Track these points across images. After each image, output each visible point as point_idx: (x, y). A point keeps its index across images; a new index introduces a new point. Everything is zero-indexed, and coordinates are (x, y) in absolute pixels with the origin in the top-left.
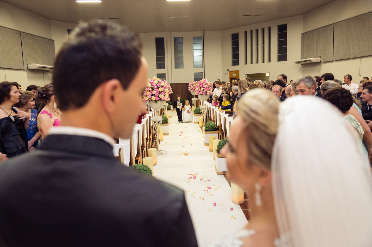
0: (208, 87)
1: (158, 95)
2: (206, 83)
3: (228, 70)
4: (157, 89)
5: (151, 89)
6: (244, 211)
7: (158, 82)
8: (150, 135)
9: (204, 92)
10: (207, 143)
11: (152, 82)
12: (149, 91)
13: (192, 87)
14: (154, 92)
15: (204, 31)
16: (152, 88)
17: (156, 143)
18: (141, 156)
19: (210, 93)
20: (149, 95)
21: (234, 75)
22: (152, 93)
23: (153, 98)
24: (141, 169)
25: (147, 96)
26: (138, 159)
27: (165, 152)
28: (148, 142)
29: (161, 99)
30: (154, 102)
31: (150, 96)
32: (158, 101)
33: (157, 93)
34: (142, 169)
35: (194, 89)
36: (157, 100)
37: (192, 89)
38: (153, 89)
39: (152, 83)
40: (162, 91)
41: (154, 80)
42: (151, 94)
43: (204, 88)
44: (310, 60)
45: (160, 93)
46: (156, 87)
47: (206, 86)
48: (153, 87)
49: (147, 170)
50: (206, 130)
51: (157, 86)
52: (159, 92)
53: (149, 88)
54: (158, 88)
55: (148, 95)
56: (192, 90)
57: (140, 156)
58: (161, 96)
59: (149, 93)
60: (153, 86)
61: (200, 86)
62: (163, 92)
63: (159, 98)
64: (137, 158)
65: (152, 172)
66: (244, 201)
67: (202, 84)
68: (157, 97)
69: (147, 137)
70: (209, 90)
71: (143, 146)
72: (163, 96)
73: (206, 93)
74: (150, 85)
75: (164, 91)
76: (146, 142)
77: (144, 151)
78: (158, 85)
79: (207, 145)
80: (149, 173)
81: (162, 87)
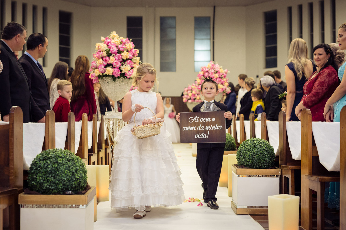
0: (220, 78)
1: (118, 66)
2: (217, 69)
4: (118, 54)
5: (105, 54)
7: (121, 42)
11: (109, 41)
12: (102, 58)
13: (190, 94)
14: (112, 60)
15: (214, 7)
19: (223, 89)
20: (101, 65)
22: (106, 61)
23: (110, 71)
24: (58, 156)
25: (96, 68)
29: (123, 75)
30: (111, 80)
31: (103, 67)
32: (119, 78)
33: (117, 61)
35: (194, 99)
36: (116, 76)
37: (190, 99)
38: (109, 55)
39: (109, 43)
40: (127, 60)
42: (105, 63)
45: (124, 61)
46: (115, 49)
48: (109, 50)
51: (119, 49)
52: (121, 60)
53: (101, 52)
54: (119, 52)
55: (98, 65)
56: (190, 101)
58: (126, 68)
59: (101, 61)
60: (110, 48)
61: (204, 76)
62: (129, 61)
63: (121, 71)
67: (207, 72)
68: (116, 70)
72: (129, 68)
74: (103, 46)
75: (131, 59)
78: (120, 47)
81: (128, 51)
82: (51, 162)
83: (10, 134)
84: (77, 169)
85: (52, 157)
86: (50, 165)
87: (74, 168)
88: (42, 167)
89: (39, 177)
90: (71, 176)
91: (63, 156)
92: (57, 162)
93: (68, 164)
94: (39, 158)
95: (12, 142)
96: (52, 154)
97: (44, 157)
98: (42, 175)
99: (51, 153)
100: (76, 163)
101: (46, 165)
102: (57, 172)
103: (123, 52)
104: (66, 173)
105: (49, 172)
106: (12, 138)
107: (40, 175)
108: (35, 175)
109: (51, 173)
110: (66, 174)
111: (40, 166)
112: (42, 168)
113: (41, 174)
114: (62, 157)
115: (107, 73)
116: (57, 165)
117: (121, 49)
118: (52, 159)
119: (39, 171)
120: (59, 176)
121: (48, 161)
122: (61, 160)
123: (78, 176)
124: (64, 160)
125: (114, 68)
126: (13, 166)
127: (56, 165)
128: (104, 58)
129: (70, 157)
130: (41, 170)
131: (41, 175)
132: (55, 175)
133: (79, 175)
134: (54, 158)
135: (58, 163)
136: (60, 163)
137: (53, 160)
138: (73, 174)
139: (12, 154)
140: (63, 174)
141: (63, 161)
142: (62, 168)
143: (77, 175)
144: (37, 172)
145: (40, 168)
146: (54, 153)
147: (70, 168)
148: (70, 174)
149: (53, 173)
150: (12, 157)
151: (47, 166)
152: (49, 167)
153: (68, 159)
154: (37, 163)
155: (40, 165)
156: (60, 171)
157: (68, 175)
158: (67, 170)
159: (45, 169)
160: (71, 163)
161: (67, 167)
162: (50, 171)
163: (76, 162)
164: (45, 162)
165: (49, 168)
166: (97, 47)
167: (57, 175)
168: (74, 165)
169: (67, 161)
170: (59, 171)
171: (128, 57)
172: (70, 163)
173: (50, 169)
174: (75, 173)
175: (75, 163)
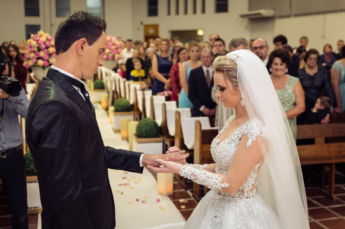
1: (47, 59)
2: (114, 42)
3: (142, 23)
4: (46, 50)
5: (36, 49)
6: (174, 202)
7: (47, 39)
9: (110, 55)
10: (118, 128)
11: (38, 38)
12: (34, 52)
14: (42, 54)
16: (38, 48)
20: (33, 57)
21: (151, 31)
22: (37, 55)
23: (41, 62)
25: (29, 59)
30: (41, 68)
31: (35, 59)
33: (46, 55)
38: (39, 50)
39: (38, 40)
41: (41, 36)
42: (37, 57)
43: (110, 49)
44: (259, 14)
46: (43, 46)
47: (114, 47)
50: (116, 111)
51: (46, 45)
52: (48, 54)
53: (33, 48)
54: (47, 48)
55: (31, 58)
59: (33, 55)
60: (40, 45)
66: (174, 193)
73: (114, 57)
74: (34, 43)
78: (47, 43)
79: (118, 131)
103: (49, 47)
115: (38, 64)
117: (48, 46)
128: (36, 53)
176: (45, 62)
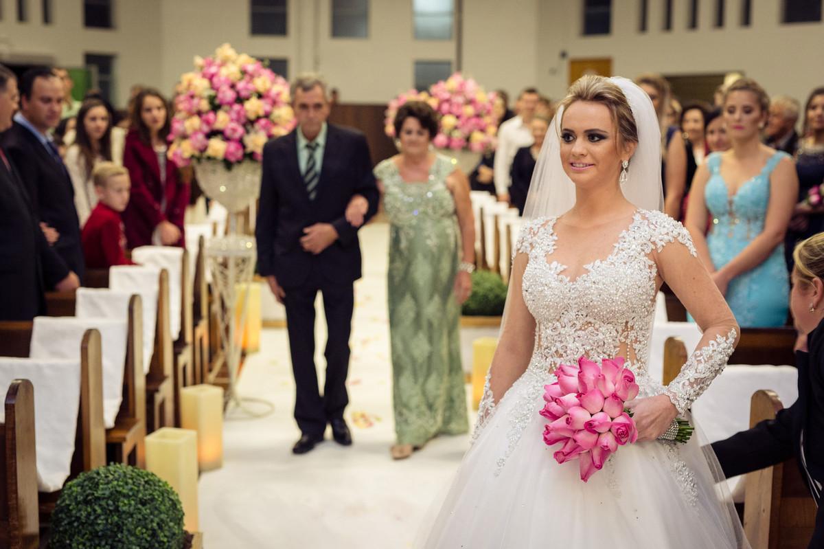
0: (477, 115)
1: (237, 135)
2: (470, 96)
3: (564, 55)
4: (237, 107)
5: (205, 105)
7: (244, 72)
8: (195, 325)
9: (457, 135)
11: (214, 69)
12: (199, 113)
14: (222, 120)
16: (212, 100)
17: (225, 365)
18: (141, 424)
20: (195, 132)
22: (208, 122)
23: (217, 147)
24: (120, 492)
25: (184, 137)
26: (124, 439)
27: (266, 408)
28: (186, 357)
29: (251, 156)
30: (220, 169)
31: (201, 137)
32: (239, 162)
33: (234, 124)
34: (125, 496)
36: (232, 159)
38: (215, 107)
39: (214, 75)
40: (258, 118)
41: (224, 63)
42: (206, 129)
43: (458, 117)
45: (251, 123)
46: (229, 95)
47: (469, 110)
48: (216, 96)
49: (153, 499)
51: (238, 93)
52: (244, 120)
53: (197, 100)
54: (240, 100)
55: (189, 131)
57: (134, 423)
58: (256, 141)
59: (196, 122)
60: (218, 90)
62: (264, 120)
63: (244, 147)
64: (117, 435)
65: (180, 511)
67: (448, 101)
69: (182, 334)
70: (483, 130)
71: (155, 376)
73: (468, 139)
74: (201, 85)
75: (267, 115)
76: (176, 354)
77: (158, 398)
78: (241, 85)
80: (163, 516)
81: (260, 96)
82: (103, 508)
83: (8, 452)
84: (162, 520)
85: (106, 496)
86: (102, 517)
87: (156, 520)
88: (84, 521)
89: (78, 544)
90: (149, 539)
91: (131, 493)
92: (117, 509)
93: (142, 513)
94: (74, 494)
95: (13, 469)
96: (106, 489)
97: (87, 496)
98: (83, 540)
99: (102, 484)
100: (159, 505)
101: (92, 517)
102: (119, 536)
103: (248, 99)
104: (138, 533)
105: (100, 534)
106: (14, 461)
107: (78, 540)
108: (67, 537)
109: (104, 536)
110: (137, 537)
111: (78, 519)
112: (83, 524)
113: (83, 538)
114: (128, 494)
115: (210, 152)
116: (118, 517)
117: (244, 93)
118: (105, 500)
119: (77, 530)
120: (123, 543)
121: (97, 508)
122: (125, 505)
123: (165, 536)
124: (133, 502)
125: (227, 139)
126: (16, 523)
127: (116, 518)
128: (204, 117)
129: (147, 492)
130: (81, 527)
131: (81, 540)
132: (114, 541)
133: (167, 534)
134: (108, 498)
135: (119, 511)
136: (124, 512)
137: (108, 505)
138: (154, 534)
139: (14, 496)
140: (132, 539)
141: (130, 505)
142: (129, 525)
143: (162, 534)
144: (73, 532)
145: (78, 521)
146: (110, 486)
147: (147, 521)
148: (149, 536)
149: (110, 537)
150: (14, 501)
151: (96, 518)
152: (99, 522)
153: (141, 500)
154: (71, 508)
155: (78, 515)
156: (125, 533)
157: (141, 539)
158: (139, 528)
159: (90, 528)
160: (150, 509)
161: (140, 520)
162: (101, 531)
163: (159, 502)
164: (89, 509)
165: (99, 524)
166: (185, 84)
167: (119, 541)
168: (156, 512)
169: (140, 506)
170: (122, 532)
171: (261, 113)
172: (146, 510)
173: (101, 527)
174: (159, 531)
175: (157, 505)
176: (233, 147)
